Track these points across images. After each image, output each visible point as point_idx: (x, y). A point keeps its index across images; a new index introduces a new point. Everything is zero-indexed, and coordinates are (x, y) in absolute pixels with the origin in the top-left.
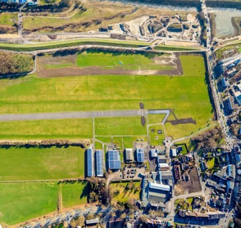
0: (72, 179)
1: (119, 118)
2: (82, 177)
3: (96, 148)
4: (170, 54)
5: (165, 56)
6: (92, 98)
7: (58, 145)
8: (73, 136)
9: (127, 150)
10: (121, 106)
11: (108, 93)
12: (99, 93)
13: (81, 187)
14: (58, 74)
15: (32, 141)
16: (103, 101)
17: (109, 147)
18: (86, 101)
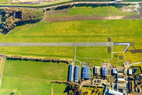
0: (60, 81)
1: (93, 47)
2: (66, 81)
3: (76, 64)
4: (136, 4)
5: (130, 6)
6: (76, 34)
7: (53, 61)
8: (62, 56)
10: (95, 39)
11: (87, 31)
12: (81, 32)
13: (64, 86)
14: (57, 21)
15: (39, 58)
16: (83, 36)
17: (84, 65)
18: (72, 36)
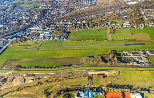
8: (70, 42)
9: (52, 39)
13: (71, 33)
